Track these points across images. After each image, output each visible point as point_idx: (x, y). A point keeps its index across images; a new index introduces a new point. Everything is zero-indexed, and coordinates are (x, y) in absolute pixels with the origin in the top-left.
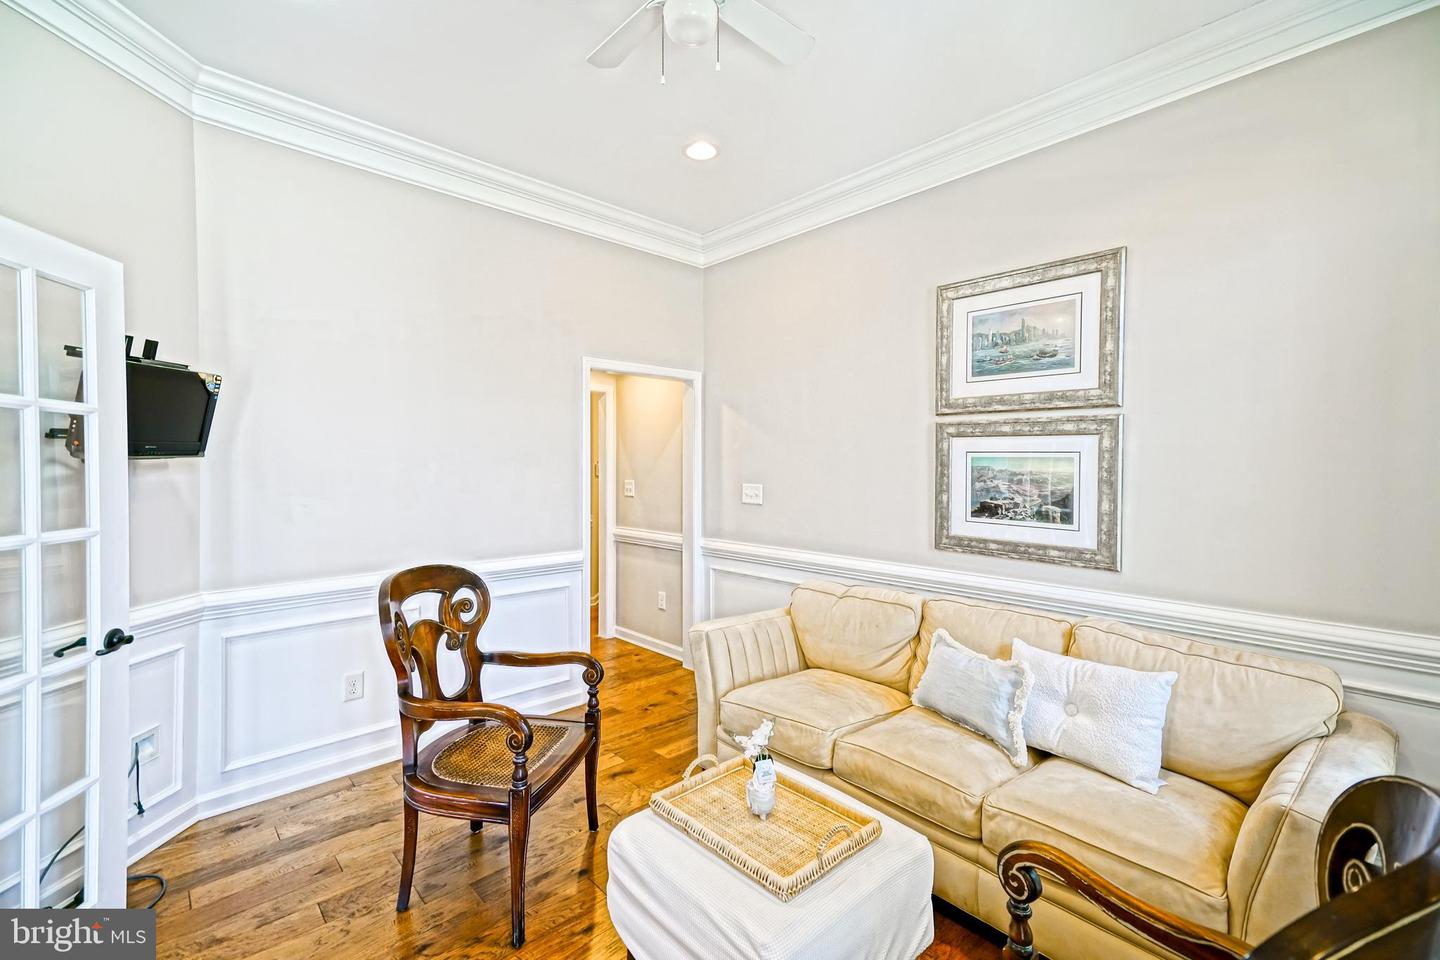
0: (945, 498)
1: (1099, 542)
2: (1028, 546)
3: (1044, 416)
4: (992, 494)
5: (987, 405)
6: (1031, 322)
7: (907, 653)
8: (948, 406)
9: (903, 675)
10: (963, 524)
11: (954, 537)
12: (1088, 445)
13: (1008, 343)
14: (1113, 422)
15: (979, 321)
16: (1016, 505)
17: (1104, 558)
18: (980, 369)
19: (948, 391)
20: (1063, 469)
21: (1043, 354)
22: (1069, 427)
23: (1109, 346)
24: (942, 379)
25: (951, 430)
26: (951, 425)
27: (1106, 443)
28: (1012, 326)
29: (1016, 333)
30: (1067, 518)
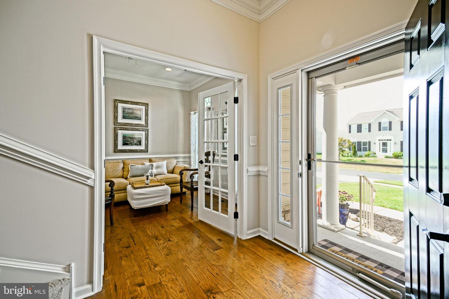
0: (117, 142)
1: (145, 148)
2: (134, 150)
3: (137, 128)
4: (127, 141)
5: (126, 124)
6: (134, 111)
7: (122, 171)
8: (117, 124)
9: (122, 175)
10: (120, 147)
11: (119, 150)
12: (144, 133)
13: (130, 114)
14: (148, 130)
15: (124, 108)
16: (132, 143)
17: (146, 151)
18: (124, 117)
19: (117, 121)
20: (140, 137)
21: (136, 117)
22: (141, 130)
23: (147, 118)
24: (116, 118)
25: (119, 129)
26: (118, 127)
27: (146, 133)
28: (131, 111)
29: (131, 112)
30: (140, 144)
